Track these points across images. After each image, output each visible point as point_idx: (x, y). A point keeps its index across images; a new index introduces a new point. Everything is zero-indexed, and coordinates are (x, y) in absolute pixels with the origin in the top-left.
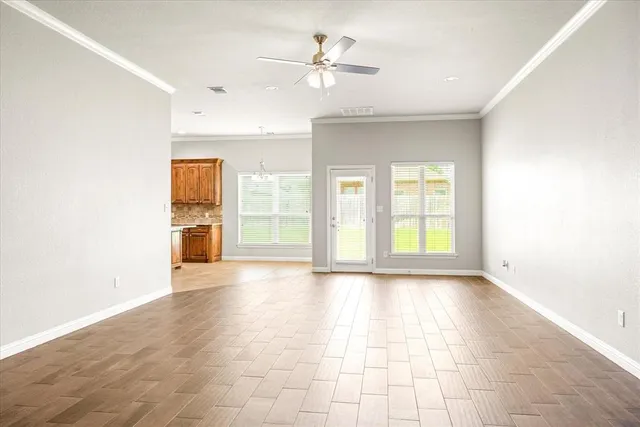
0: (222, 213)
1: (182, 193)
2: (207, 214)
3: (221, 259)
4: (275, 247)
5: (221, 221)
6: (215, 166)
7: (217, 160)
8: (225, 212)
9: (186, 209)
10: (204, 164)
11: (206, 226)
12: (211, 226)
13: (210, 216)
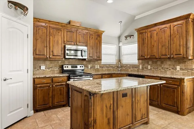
2: (178, 68)
6: (187, 23)
7: (189, 15)
9: (159, 63)
10: (176, 23)
11: (178, 79)
12: (184, 79)
13: (181, 69)
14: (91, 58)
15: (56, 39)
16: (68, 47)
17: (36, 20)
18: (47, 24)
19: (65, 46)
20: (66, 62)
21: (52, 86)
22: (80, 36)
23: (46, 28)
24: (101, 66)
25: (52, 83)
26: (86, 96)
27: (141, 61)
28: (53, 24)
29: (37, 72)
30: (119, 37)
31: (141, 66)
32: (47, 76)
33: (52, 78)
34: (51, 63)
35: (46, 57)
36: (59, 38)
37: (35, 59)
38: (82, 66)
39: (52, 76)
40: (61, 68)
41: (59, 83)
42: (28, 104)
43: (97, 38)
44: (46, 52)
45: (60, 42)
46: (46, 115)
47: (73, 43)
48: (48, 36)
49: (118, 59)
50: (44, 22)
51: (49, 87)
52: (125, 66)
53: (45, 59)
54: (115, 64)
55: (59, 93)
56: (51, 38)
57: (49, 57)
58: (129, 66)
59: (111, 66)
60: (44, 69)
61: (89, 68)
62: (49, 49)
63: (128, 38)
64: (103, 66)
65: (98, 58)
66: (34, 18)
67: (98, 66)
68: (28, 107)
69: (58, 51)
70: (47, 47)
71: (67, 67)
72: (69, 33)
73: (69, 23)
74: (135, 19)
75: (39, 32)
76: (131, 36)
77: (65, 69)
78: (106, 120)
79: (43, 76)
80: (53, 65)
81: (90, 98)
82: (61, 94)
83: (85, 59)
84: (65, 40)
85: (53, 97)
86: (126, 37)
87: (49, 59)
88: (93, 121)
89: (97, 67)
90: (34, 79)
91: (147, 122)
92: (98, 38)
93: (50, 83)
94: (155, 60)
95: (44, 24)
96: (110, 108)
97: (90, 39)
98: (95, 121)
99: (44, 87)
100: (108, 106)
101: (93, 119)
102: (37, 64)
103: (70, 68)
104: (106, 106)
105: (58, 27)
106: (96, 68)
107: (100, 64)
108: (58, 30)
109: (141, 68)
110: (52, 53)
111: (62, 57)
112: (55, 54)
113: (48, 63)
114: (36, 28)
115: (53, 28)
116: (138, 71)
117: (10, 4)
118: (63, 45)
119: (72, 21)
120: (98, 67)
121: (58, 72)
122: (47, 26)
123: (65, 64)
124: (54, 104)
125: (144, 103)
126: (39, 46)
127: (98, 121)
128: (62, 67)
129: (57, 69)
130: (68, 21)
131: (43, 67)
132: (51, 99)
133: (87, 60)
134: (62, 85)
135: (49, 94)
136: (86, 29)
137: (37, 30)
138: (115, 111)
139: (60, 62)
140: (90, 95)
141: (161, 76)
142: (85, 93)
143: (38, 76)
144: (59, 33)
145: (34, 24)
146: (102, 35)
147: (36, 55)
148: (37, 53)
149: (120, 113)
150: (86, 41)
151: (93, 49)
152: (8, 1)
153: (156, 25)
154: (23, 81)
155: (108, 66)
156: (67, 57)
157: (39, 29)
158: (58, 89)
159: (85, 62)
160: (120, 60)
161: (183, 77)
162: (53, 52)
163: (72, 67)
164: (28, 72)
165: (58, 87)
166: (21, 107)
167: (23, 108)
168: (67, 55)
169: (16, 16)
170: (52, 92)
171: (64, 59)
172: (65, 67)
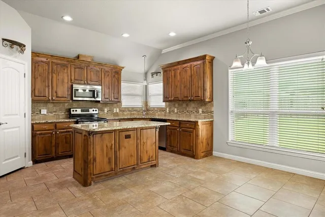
0: (213, 109)
1: (178, 91)
2: (200, 110)
3: (211, 154)
4: (269, 152)
5: (212, 117)
8: (216, 108)
10: (195, 63)
11: (193, 122)
12: (197, 122)
13: (203, 112)
14: (107, 100)
15: (60, 77)
16: (76, 87)
17: (35, 54)
18: (48, 60)
19: (72, 85)
20: (74, 104)
21: (56, 133)
22: (92, 73)
23: (48, 63)
24: (121, 109)
25: (55, 130)
26: (85, 135)
27: (168, 103)
28: (56, 59)
29: (37, 117)
30: (146, 74)
31: (168, 109)
32: (49, 121)
33: (55, 124)
34: (55, 106)
35: (47, 99)
36: (65, 76)
37: (33, 101)
38: (95, 109)
39: (55, 121)
40: (68, 112)
41: (64, 129)
42: (25, 153)
43: (114, 76)
44: (48, 93)
45: (66, 81)
46: (48, 165)
47: (83, 82)
48: (50, 74)
49: (145, 101)
50: (44, 57)
51: (52, 134)
52: (152, 109)
53: (47, 102)
54: (141, 107)
55: (64, 141)
56: (54, 76)
57: (52, 98)
58: (156, 109)
59: (135, 109)
60: (46, 113)
61: (106, 111)
62: (52, 89)
63: (155, 75)
64: (123, 109)
65: (116, 100)
66: (32, 53)
67: (118, 109)
68: (25, 156)
69: (63, 91)
70: (48, 86)
71: (76, 111)
72: (77, 70)
73: (78, 57)
74: (163, 52)
75: (38, 70)
76: (157, 73)
77: (72, 113)
78: (106, 160)
79: (44, 121)
80: (58, 108)
81: (89, 138)
82: (66, 142)
83: (99, 102)
84: (73, 78)
85: (57, 146)
86: (153, 74)
87: (51, 101)
88: (92, 159)
89: (116, 110)
90: (33, 125)
91: (155, 165)
92: (116, 76)
93: (53, 129)
94: (181, 102)
95: (44, 60)
96: (111, 148)
97: (106, 77)
98: (95, 159)
99: (45, 134)
100: (109, 145)
101: (92, 157)
102: (36, 108)
103: (79, 111)
104: (107, 146)
105: (63, 62)
106: (115, 112)
107: (120, 107)
108: (64, 66)
109: (168, 112)
110: (55, 94)
111: (69, 99)
112: (60, 94)
113: (50, 106)
114: (35, 65)
115: (57, 64)
116: (165, 116)
117: (5, 42)
118: (70, 84)
119: (81, 55)
120: (118, 111)
121: (64, 116)
122: (49, 62)
123: (73, 107)
124: (58, 154)
125: (152, 146)
126: (39, 85)
127: (98, 160)
128: (69, 110)
129: (62, 114)
130: (77, 55)
131: (44, 111)
132: (54, 148)
133: (101, 102)
134: (69, 132)
135: (51, 143)
136: (100, 64)
137: (37, 66)
138: (117, 152)
139: (66, 104)
140: (89, 135)
141: (181, 119)
142: (84, 133)
143: (38, 122)
144: (64, 69)
145: (32, 59)
146: (122, 71)
147: (35, 96)
148: (37, 94)
149: (123, 153)
150: (100, 79)
151: (109, 88)
152: (3, 39)
153: (179, 63)
154: (19, 127)
155: (130, 109)
156: (74, 99)
157: (39, 66)
158: (64, 137)
159: (99, 105)
160: (146, 103)
161: (197, 120)
162: (56, 92)
163: (82, 111)
164: (25, 117)
165: (63, 134)
166: (17, 156)
167: (19, 157)
168: (75, 97)
169: (11, 54)
170: (56, 140)
171: (71, 101)
172: (73, 111)
